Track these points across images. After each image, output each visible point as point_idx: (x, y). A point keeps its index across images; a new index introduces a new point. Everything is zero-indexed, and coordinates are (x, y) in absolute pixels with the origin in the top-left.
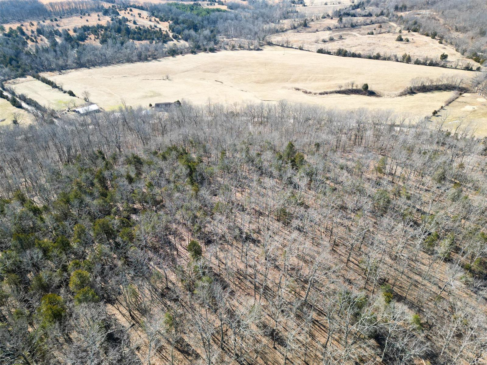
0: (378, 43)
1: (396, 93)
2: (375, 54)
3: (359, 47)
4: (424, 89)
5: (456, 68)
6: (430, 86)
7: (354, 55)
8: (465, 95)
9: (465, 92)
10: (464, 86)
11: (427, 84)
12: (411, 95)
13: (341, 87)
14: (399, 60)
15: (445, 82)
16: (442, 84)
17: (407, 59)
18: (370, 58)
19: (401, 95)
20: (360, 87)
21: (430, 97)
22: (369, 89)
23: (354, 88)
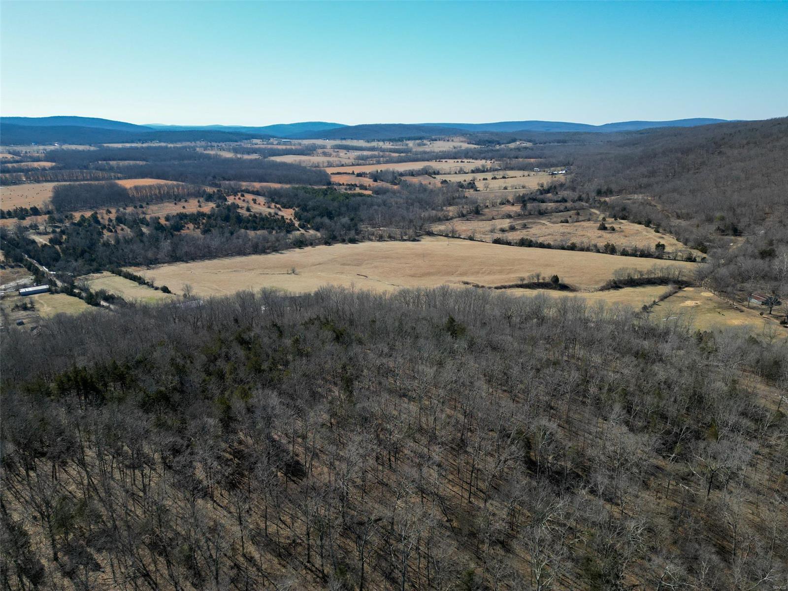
0: (575, 232)
1: (596, 287)
2: (569, 244)
3: (550, 237)
4: (632, 283)
5: (675, 259)
6: (640, 279)
7: (542, 246)
8: (686, 289)
9: (686, 287)
10: (685, 279)
11: (636, 277)
12: (615, 289)
13: (522, 279)
14: (601, 251)
15: (659, 274)
16: (656, 276)
17: (611, 250)
18: (563, 248)
19: (603, 289)
20: (548, 280)
21: (640, 292)
22: (560, 282)
23: (541, 281)
